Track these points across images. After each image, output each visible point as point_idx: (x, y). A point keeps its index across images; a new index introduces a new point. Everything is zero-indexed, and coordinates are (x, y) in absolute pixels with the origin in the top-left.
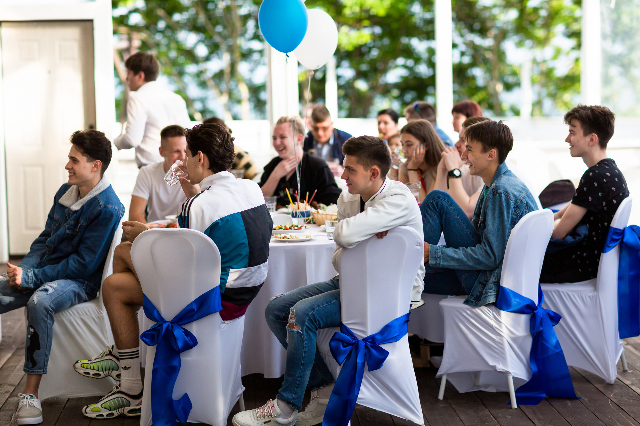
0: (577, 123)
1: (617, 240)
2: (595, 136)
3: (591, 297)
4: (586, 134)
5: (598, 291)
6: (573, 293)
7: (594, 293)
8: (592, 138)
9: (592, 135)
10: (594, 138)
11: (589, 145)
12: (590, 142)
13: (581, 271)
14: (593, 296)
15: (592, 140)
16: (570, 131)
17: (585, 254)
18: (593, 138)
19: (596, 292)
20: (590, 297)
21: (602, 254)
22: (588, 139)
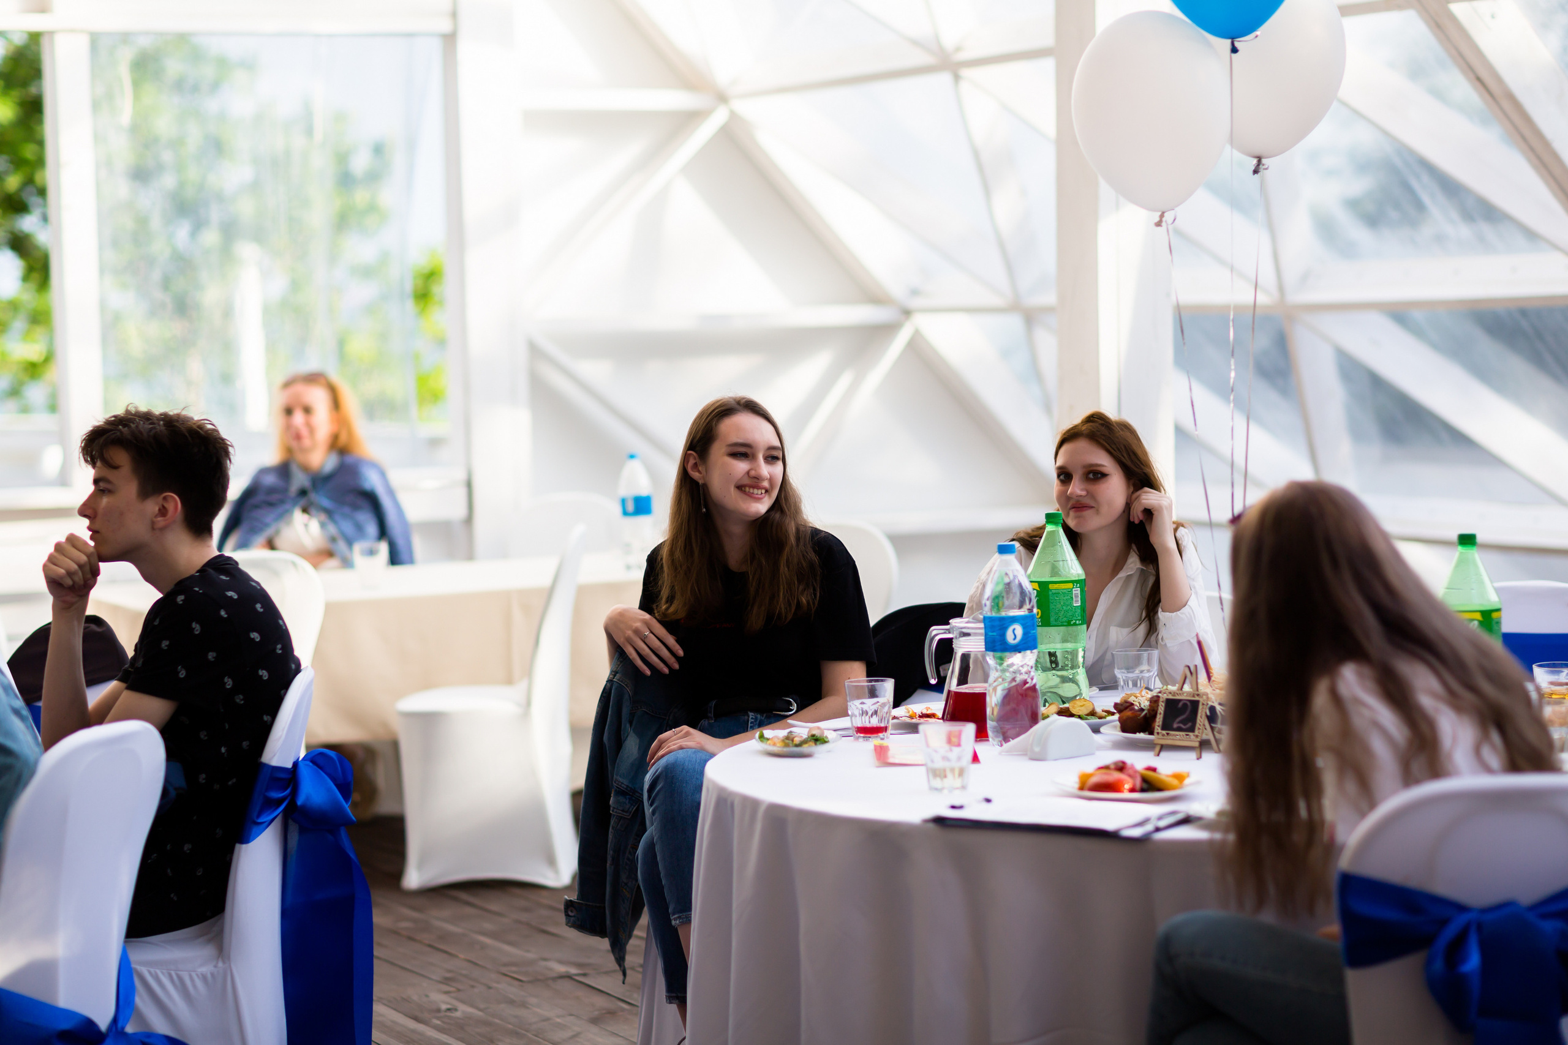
0: (122, 457)
1: (278, 802)
2: (175, 503)
3: (209, 976)
4: (145, 493)
5: (229, 958)
6: (152, 970)
7: (215, 966)
8: (163, 507)
9: (165, 498)
10: (170, 507)
11: (153, 529)
12: (156, 516)
13: (175, 899)
14: (212, 974)
15: (163, 512)
16: (96, 482)
17: (187, 847)
18: (166, 505)
19: (224, 962)
20: (204, 978)
21: (238, 846)
22: (152, 506)
